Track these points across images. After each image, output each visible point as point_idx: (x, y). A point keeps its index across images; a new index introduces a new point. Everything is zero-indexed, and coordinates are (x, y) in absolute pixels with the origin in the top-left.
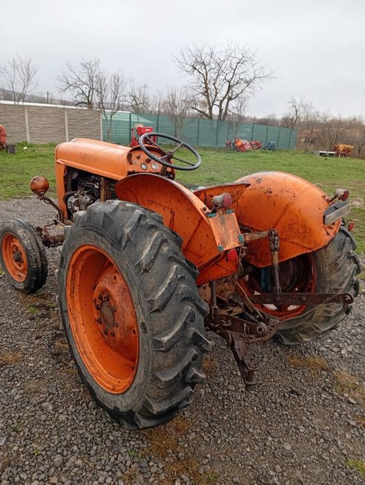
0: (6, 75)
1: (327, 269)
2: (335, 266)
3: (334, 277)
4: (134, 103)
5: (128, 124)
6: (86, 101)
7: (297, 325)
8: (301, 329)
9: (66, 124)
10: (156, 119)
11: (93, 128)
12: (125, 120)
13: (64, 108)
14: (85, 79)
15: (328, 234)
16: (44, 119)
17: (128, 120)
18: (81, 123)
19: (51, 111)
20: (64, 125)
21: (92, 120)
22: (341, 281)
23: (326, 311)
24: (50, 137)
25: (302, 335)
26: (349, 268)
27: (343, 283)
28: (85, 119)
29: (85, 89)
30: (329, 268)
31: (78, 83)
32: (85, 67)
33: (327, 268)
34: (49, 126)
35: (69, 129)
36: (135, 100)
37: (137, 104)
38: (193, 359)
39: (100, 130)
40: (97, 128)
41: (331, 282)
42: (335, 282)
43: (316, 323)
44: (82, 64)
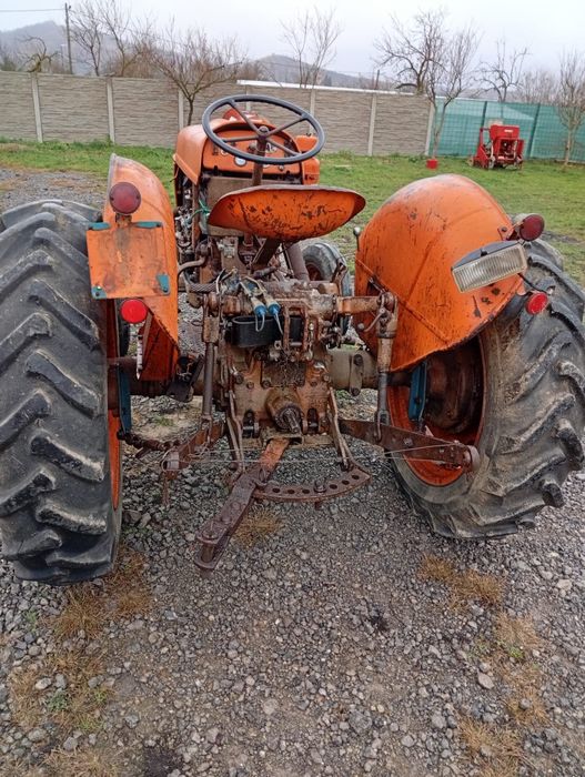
0: (293, 40)
1: (499, 393)
2: (515, 389)
3: (510, 413)
4: (499, 83)
5: (479, 122)
6: (415, 82)
7: (449, 500)
8: (454, 510)
9: (373, 121)
10: (534, 111)
11: (416, 127)
12: (475, 113)
13: (372, 94)
14: (418, 42)
15: (477, 313)
16: (338, 112)
17: (481, 114)
18: (396, 119)
19: (350, 99)
20: (369, 122)
21: (415, 113)
22: (524, 426)
23: (491, 483)
24: (344, 142)
25: (457, 523)
26: (551, 401)
27: (527, 429)
28: (405, 112)
29: (416, 60)
30: (504, 393)
31: (406, 50)
32: (422, 21)
33: (500, 391)
34: (345, 123)
35: (375, 129)
36: (501, 78)
37: (504, 86)
38: (34, 482)
39: (426, 131)
40: (422, 127)
41: (505, 424)
42: (513, 425)
43: (476, 503)
44: (416, 18)
